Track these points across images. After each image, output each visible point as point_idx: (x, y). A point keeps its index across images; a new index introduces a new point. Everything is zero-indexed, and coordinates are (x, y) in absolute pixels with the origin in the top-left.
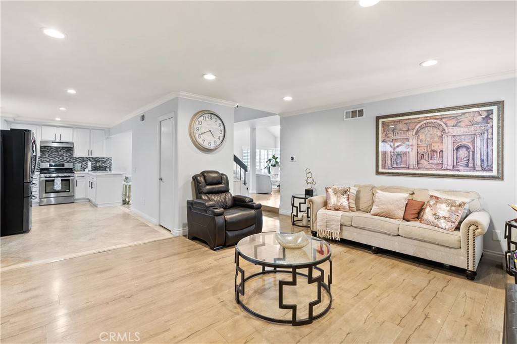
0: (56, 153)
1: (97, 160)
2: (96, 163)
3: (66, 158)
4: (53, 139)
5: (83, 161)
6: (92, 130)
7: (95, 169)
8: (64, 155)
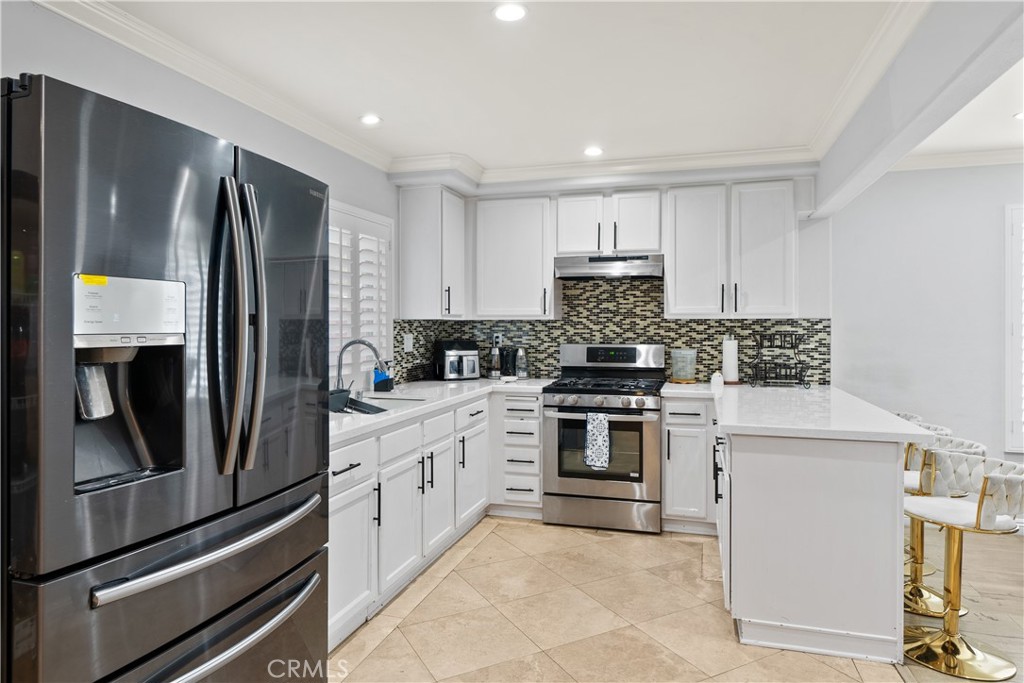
0: (611, 306)
1: (760, 333)
2: (760, 346)
3: (643, 324)
4: (590, 248)
5: (704, 333)
6: (736, 189)
7: (757, 374)
8: (638, 311)
